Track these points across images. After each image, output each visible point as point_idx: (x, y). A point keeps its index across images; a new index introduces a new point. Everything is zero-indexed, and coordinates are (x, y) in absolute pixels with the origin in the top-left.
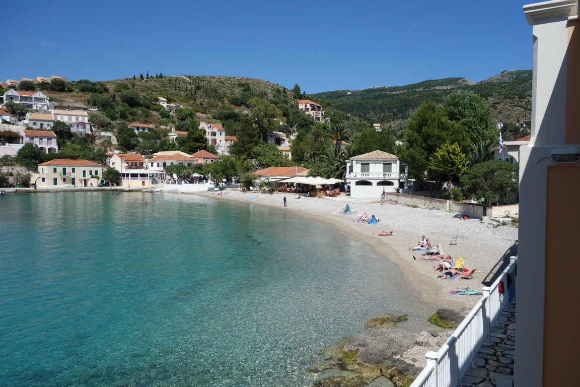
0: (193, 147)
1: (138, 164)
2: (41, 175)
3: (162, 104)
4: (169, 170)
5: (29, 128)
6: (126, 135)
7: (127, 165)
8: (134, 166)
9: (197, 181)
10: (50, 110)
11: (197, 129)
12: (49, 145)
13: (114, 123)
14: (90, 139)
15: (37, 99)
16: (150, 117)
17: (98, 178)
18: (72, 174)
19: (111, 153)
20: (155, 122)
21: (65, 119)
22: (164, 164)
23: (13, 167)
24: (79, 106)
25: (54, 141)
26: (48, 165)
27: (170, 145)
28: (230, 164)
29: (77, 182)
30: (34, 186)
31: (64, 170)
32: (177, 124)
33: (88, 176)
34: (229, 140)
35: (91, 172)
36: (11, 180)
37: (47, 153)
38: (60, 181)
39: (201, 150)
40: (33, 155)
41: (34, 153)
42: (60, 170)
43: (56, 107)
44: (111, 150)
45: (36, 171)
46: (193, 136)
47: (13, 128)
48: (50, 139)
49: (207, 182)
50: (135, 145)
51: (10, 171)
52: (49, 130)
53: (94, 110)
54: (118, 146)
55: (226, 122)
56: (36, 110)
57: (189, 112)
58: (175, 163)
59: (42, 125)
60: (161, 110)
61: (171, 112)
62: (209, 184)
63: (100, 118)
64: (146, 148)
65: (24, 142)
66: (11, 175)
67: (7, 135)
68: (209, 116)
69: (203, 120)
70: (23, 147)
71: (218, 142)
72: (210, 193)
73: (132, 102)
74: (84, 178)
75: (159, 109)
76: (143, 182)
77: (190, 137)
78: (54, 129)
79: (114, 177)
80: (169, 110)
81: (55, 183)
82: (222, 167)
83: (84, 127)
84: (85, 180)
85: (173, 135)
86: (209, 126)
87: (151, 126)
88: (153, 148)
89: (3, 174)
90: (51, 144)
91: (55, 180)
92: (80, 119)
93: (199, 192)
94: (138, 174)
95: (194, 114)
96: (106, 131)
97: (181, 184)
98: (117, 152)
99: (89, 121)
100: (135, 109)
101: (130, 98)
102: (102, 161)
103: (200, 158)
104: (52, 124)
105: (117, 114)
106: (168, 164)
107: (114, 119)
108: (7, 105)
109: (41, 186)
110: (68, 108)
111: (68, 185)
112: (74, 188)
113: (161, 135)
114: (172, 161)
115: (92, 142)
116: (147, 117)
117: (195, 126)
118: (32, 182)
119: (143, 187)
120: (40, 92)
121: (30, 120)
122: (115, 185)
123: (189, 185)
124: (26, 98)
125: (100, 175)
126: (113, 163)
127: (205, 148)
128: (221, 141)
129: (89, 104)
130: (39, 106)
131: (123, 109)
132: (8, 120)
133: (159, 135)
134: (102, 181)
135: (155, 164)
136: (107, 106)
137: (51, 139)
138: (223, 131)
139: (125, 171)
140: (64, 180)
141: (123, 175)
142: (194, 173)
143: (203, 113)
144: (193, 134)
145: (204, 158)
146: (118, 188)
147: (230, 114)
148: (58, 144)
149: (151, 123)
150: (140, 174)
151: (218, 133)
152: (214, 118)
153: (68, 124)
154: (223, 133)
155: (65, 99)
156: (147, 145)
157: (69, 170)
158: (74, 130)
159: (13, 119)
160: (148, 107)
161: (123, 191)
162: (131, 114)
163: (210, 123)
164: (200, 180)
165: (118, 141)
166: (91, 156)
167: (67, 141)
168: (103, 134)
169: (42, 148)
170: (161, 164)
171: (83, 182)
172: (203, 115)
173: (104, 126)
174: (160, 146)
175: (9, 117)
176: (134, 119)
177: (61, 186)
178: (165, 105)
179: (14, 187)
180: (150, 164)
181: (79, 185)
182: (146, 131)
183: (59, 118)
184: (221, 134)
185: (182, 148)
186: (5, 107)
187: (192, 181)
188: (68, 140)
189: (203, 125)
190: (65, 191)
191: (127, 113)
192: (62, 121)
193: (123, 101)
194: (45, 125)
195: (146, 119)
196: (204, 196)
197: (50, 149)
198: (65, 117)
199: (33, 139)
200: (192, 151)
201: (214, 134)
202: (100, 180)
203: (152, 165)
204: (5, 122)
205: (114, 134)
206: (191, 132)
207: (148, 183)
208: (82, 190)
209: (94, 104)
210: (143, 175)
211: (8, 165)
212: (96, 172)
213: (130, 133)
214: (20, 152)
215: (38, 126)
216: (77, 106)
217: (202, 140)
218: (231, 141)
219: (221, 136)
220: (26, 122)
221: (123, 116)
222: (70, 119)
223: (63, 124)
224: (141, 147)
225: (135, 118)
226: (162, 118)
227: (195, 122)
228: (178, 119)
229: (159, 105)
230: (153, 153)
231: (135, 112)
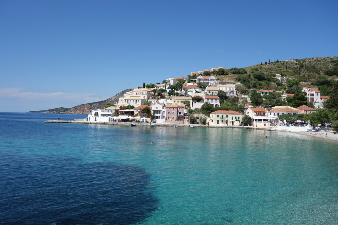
0: (297, 104)
1: (262, 113)
2: (211, 118)
3: (277, 78)
4: (281, 117)
5: (207, 95)
6: (256, 97)
7: (256, 114)
8: (260, 115)
9: (300, 125)
10: (217, 85)
11: (300, 92)
12: (216, 103)
13: (249, 90)
14: (236, 99)
15: (211, 80)
16: (270, 86)
17: (240, 121)
18: (226, 118)
19: (247, 107)
20: (273, 89)
21: (224, 89)
22: (278, 114)
23: (199, 114)
24: (231, 82)
25: (218, 101)
26: (215, 113)
27: (282, 102)
28: (324, 114)
29: (228, 122)
30: (208, 124)
31: (223, 116)
32: (287, 89)
33: (234, 120)
34: (323, 98)
35: (236, 118)
36: (198, 120)
37: (215, 107)
38: (220, 122)
39: (302, 105)
40: (208, 108)
41: (209, 107)
42: (220, 116)
43: (220, 83)
44: (247, 106)
45: (209, 116)
46: (297, 97)
47: (200, 95)
48: (216, 100)
49: (306, 126)
50: (261, 103)
51: (198, 116)
52: (216, 95)
53: (239, 83)
54: (251, 103)
55: (321, 87)
56: (211, 85)
57: (295, 82)
58: (285, 113)
59: (213, 92)
60: (277, 82)
61: (283, 82)
62: (309, 127)
63: (242, 88)
64: (267, 104)
65: (204, 102)
66: (198, 118)
67: (197, 98)
68: (309, 83)
69: (305, 86)
70: (204, 104)
71: (315, 100)
72: (309, 133)
73: (260, 78)
74: (232, 121)
75: (276, 81)
76: (265, 124)
77: (295, 97)
78: (218, 95)
79: (248, 121)
80: (282, 81)
81: (218, 123)
82: (318, 116)
83: (233, 93)
84: (233, 122)
85: (284, 96)
86: (309, 90)
87: (271, 91)
88: (271, 104)
89: (194, 117)
90: (216, 102)
91: (218, 121)
92: (232, 89)
93: (301, 132)
94: (262, 119)
95: (299, 83)
96: (245, 95)
97: (289, 126)
98: (250, 106)
99: (236, 90)
100: (261, 82)
101: (259, 75)
102: (242, 112)
103: (302, 110)
104: (218, 92)
105: (251, 85)
106: (281, 113)
107: (249, 88)
108: (198, 84)
109: (211, 124)
110: (226, 83)
111: (224, 124)
112: (227, 126)
113: (277, 96)
114: (283, 112)
115: (237, 101)
116: (268, 86)
117: (299, 90)
118: (207, 122)
119: (265, 127)
120: (213, 76)
121: (208, 90)
122: (249, 125)
123: (294, 127)
124: (206, 80)
125: (241, 119)
126: (248, 113)
127: (306, 104)
128: (317, 99)
129: (236, 81)
130: (212, 83)
131: (254, 82)
132: (198, 91)
133: (276, 96)
134: (242, 123)
135: (272, 114)
136: (246, 81)
137: (217, 100)
138: (319, 93)
139: (254, 118)
140: (222, 121)
141: (253, 119)
142: (298, 119)
143: (304, 82)
144: (297, 95)
145: (305, 111)
146: (250, 127)
147: (325, 82)
148: (220, 103)
149: (270, 89)
150: (263, 119)
151: (315, 94)
152: (313, 84)
153: (225, 92)
154: (319, 94)
155: (225, 79)
156: (268, 103)
157: (225, 116)
158: (228, 95)
159: (200, 90)
160: (269, 80)
161: (253, 129)
162: (259, 85)
163: (310, 88)
164: (302, 124)
165: (251, 100)
166: (236, 109)
167: (224, 101)
168: (243, 96)
169: (212, 105)
170: (276, 114)
171: (232, 123)
172: (305, 83)
173: (244, 92)
174: (276, 103)
175: (198, 89)
176: (261, 88)
177: (221, 124)
178: (280, 78)
179: (199, 124)
180: (269, 114)
181: (230, 125)
182: (267, 94)
183: (221, 89)
184: (317, 95)
185: (290, 104)
186: (197, 85)
187: (296, 125)
188: (225, 100)
189: (304, 89)
190: (222, 127)
191: (257, 84)
192: (222, 90)
193: (255, 78)
194: (214, 93)
195: (268, 87)
196: (304, 135)
197: (216, 105)
198: (224, 88)
199: (209, 100)
200: (297, 106)
201: (313, 95)
202: (240, 122)
203: (271, 114)
204: (196, 92)
205: (249, 97)
206: (296, 94)
207: (268, 124)
208: (231, 127)
209: (239, 80)
210: (265, 120)
211: (197, 113)
212: (239, 118)
213: (258, 95)
214: (202, 107)
215: (211, 93)
216: (230, 82)
217: (303, 99)
218: (325, 99)
219: (317, 96)
220: (206, 91)
221: (255, 86)
222: (226, 89)
223: (223, 92)
224: (264, 103)
225: (261, 87)
226: (278, 86)
227: (299, 88)
228: (288, 86)
229: (276, 78)
230: (271, 107)
231: (262, 84)
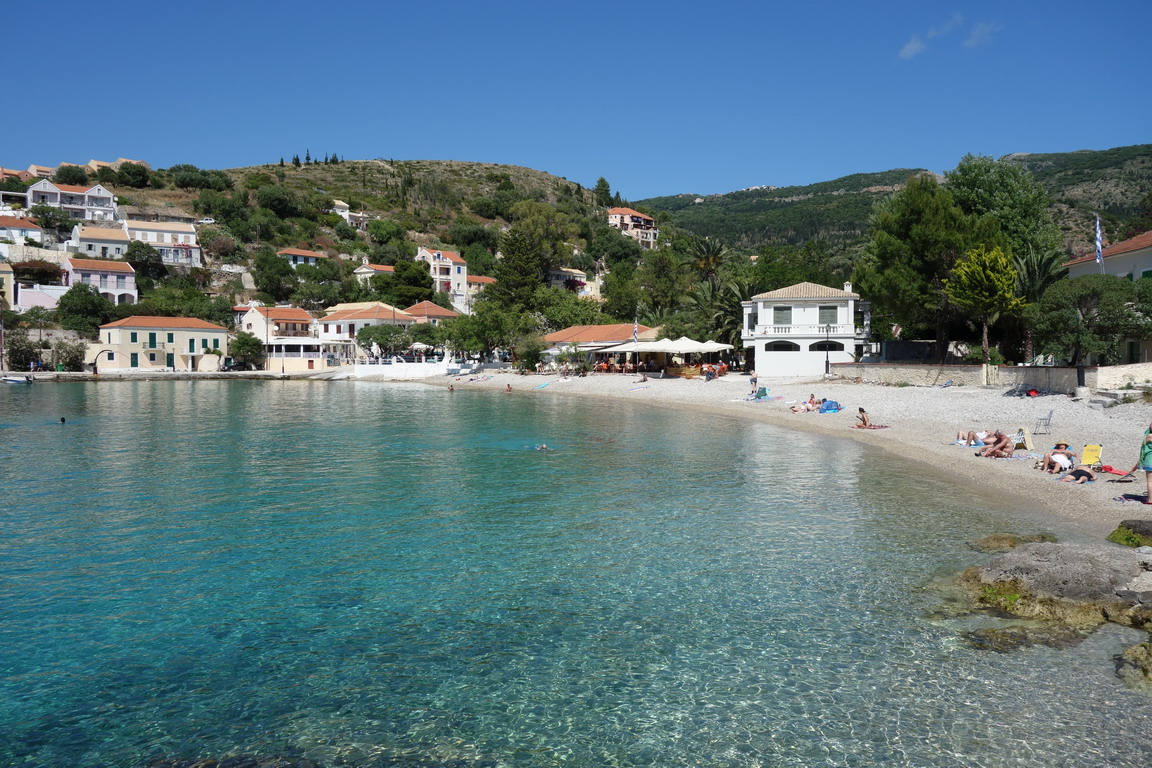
0: (406, 296)
1: (299, 327)
2: (105, 345)
3: (340, 214)
4: (366, 336)
5: (79, 256)
6: (273, 271)
7: (277, 328)
8: (291, 332)
9: (423, 358)
10: (120, 221)
11: (412, 261)
12: (121, 288)
13: (248, 248)
14: (201, 278)
15: (94, 200)
16: (317, 238)
17: (220, 355)
18: (168, 345)
19: (243, 306)
20: (328, 246)
21: (152, 239)
22: (352, 328)
23: (49, 331)
24: (177, 215)
25: (130, 281)
26: (120, 327)
27: (361, 291)
28: (494, 321)
29: (177, 361)
30: (92, 368)
31: (152, 337)
32: (371, 251)
33: (199, 350)
34: (475, 283)
35: (205, 343)
36: (46, 356)
37: (117, 304)
38: (143, 359)
39: (420, 301)
40: (90, 307)
41: (92, 302)
42: (143, 336)
43: (131, 216)
44: (242, 301)
45: (95, 339)
46: (405, 274)
47: (50, 256)
48: (121, 276)
49: (440, 360)
50: (292, 291)
51: (44, 339)
52: (118, 260)
53: (208, 222)
54: (256, 293)
55: (467, 249)
56: (93, 222)
57: (395, 229)
58: (373, 322)
59: (104, 249)
60: (340, 224)
61: (357, 228)
62: (448, 363)
63: (220, 238)
64: (312, 296)
65: (71, 283)
66: (46, 346)
67: (36, 269)
68: (434, 236)
69: (423, 244)
70: (70, 292)
71: (453, 286)
73: (282, 208)
74: (192, 354)
75: (334, 222)
76: (311, 362)
77: (400, 276)
78: (129, 257)
79: (249, 353)
80: (354, 225)
81: (134, 363)
82: (475, 326)
83: (189, 255)
84: (193, 358)
85: (365, 273)
86: (436, 255)
87: (321, 254)
88: (325, 297)
89: (30, 343)
90: (123, 287)
91: (134, 357)
92: (181, 239)
93: (428, 378)
94: (299, 346)
95: (405, 233)
96: (232, 262)
97: (390, 363)
98: (254, 304)
99: (197, 243)
100: (287, 222)
101: (277, 199)
102: (226, 322)
103: (420, 314)
104: (125, 249)
105: (254, 229)
106: (359, 324)
107: (247, 239)
108: (35, 210)
109: (106, 368)
110: (156, 217)
111: (159, 368)
112: (171, 372)
113: (341, 272)
114: (367, 321)
115: (204, 285)
116: (312, 236)
117: (408, 253)
118: (88, 360)
119: (311, 371)
120: (99, 186)
121: (82, 240)
122: (254, 367)
123: (405, 365)
124: (72, 198)
125: (223, 348)
126: (249, 326)
127: (430, 297)
128: (459, 284)
129: (196, 211)
130: (97, 213)
131: (264, 220)
132: (38, 239)
133: (338, 272)
134: (227, 360)
135: (333, 328)
136: (233, 215)
137: (124, 277)
138: (463, 265)
139: (273, 341)
140: (152, 357)
141: (270, 348)
142: (414, 341)
143: (420, 232)
144: (405, 270)
145: (429, 317)
146: (260, 373)
147: (475, 233)
148: (138, 288)
149: (320, 248)
150: (304, 346)
151: (453, 269)
152: (444, 240)
153: (156, 249)
154: (464, 269)
155: (150, 201)
156: (315, 291)
157: (161, 337)
158: (168, 260)
159: (47, 237)
160: (313, 218)
161: (272, 378)
162: (281, 231)
163: (436, 249)
164: (429, 355)
165: (256, 283)
166: (205, 310)
167: (155, 282)
168: (226, 268)
169: (106, 295)
170: (345, 327)
171: (190, 362)
172: (422, 235)
173: (228, 254)
174: (340, 293)
175: (39, 233)
176: (286, 241)
177: (146, 368)
178: (346, 215)
179: (52, 370)
180: (321, 328)
181: (182, 368)
182: (312, 264)
183: (139, 236)
184: (459, 271)
185: (384, 297)
186: (30, 215)
187: (411, 357)
188: (157, 279)
189: (423, 253)
190: (154, 379)
191: (272, 229)
192: (145, 242)
193: (264, 206)
194: (111, 249)
195: (310, 241)
196: (440, 385)
197: (122, 297)
198: (151, 235)
199: (89, 276)
200: (405, 302)
201: (446, 271)
202: (223, 359)
203: (326, 330)
204: (31, 243)
205: (248, 270)
206: (402, 266)
207: (320, 363)
208: (188, 378)
209: (207, 212)
210: (308, 348)
211: (40, 327)
212: (216, 342)
213: (281, 266)
214: (64, 302)
215: (97, 252)
216: (173, 214)
217: (423, 282)
218: (479, 285)
219: (459, 275)
220: (73, 243)
221: (266, 235)
222: (160, 238)
223: (148, 248)
224: (302, 293)
225: (289, 238)
226: (341, 240)
227: (408, 248)
228: (374, 241)
229: (335, 214)
230: (326, 306)
231: (289, 227)
